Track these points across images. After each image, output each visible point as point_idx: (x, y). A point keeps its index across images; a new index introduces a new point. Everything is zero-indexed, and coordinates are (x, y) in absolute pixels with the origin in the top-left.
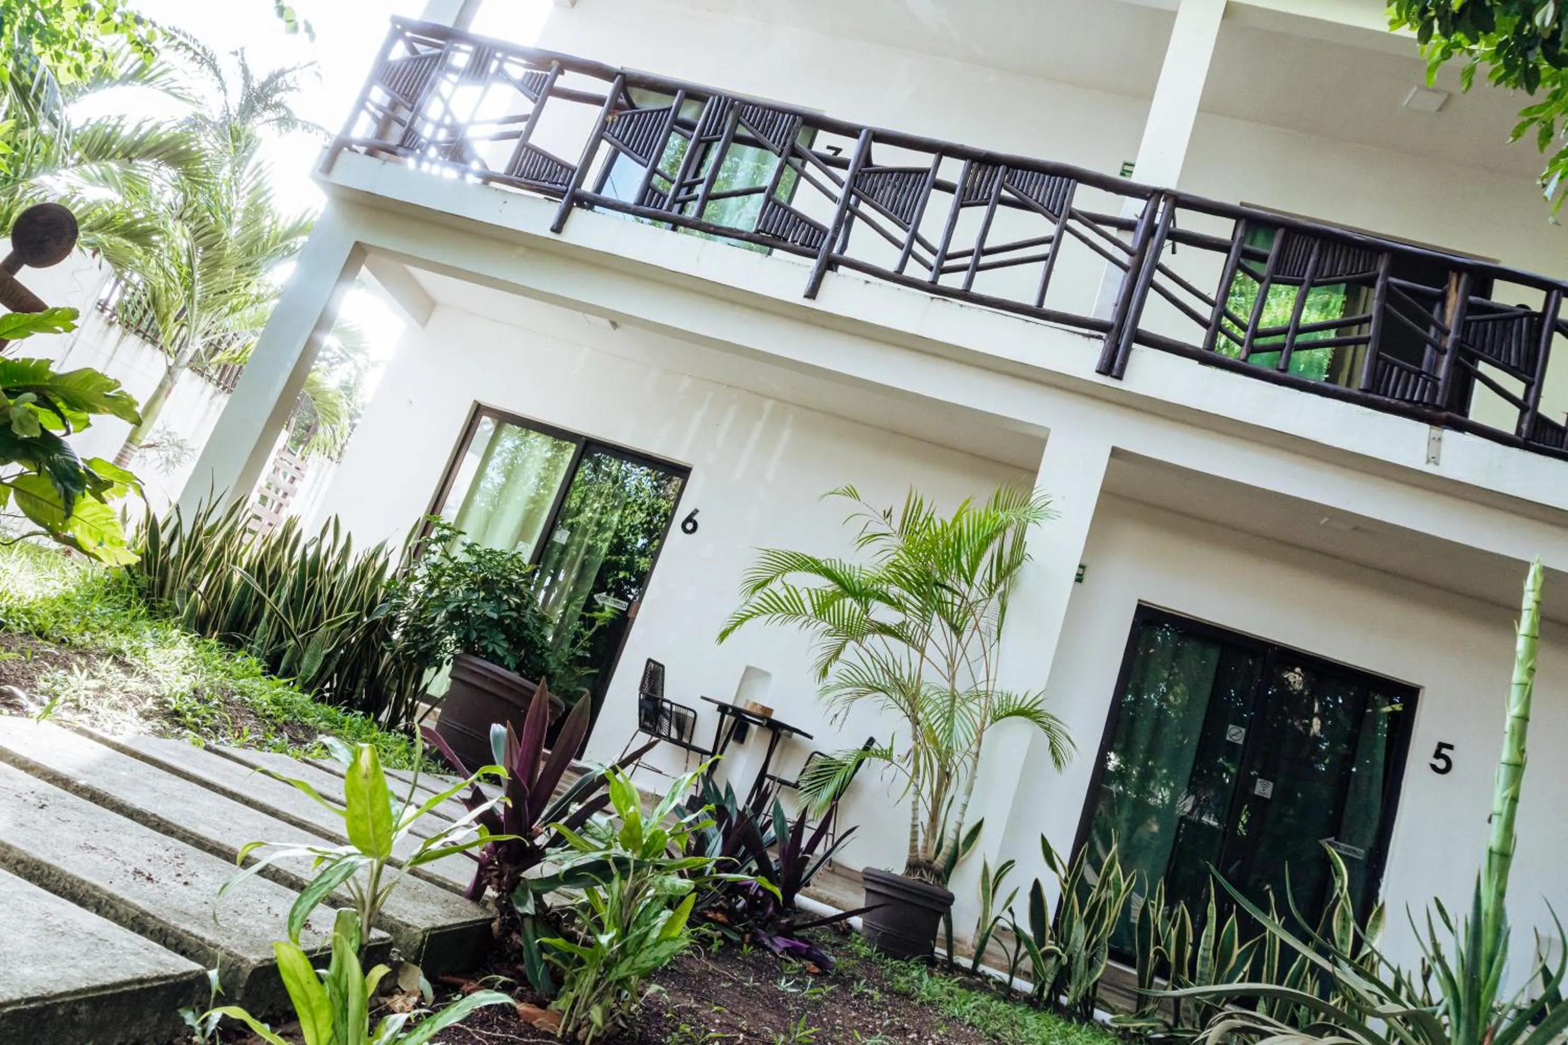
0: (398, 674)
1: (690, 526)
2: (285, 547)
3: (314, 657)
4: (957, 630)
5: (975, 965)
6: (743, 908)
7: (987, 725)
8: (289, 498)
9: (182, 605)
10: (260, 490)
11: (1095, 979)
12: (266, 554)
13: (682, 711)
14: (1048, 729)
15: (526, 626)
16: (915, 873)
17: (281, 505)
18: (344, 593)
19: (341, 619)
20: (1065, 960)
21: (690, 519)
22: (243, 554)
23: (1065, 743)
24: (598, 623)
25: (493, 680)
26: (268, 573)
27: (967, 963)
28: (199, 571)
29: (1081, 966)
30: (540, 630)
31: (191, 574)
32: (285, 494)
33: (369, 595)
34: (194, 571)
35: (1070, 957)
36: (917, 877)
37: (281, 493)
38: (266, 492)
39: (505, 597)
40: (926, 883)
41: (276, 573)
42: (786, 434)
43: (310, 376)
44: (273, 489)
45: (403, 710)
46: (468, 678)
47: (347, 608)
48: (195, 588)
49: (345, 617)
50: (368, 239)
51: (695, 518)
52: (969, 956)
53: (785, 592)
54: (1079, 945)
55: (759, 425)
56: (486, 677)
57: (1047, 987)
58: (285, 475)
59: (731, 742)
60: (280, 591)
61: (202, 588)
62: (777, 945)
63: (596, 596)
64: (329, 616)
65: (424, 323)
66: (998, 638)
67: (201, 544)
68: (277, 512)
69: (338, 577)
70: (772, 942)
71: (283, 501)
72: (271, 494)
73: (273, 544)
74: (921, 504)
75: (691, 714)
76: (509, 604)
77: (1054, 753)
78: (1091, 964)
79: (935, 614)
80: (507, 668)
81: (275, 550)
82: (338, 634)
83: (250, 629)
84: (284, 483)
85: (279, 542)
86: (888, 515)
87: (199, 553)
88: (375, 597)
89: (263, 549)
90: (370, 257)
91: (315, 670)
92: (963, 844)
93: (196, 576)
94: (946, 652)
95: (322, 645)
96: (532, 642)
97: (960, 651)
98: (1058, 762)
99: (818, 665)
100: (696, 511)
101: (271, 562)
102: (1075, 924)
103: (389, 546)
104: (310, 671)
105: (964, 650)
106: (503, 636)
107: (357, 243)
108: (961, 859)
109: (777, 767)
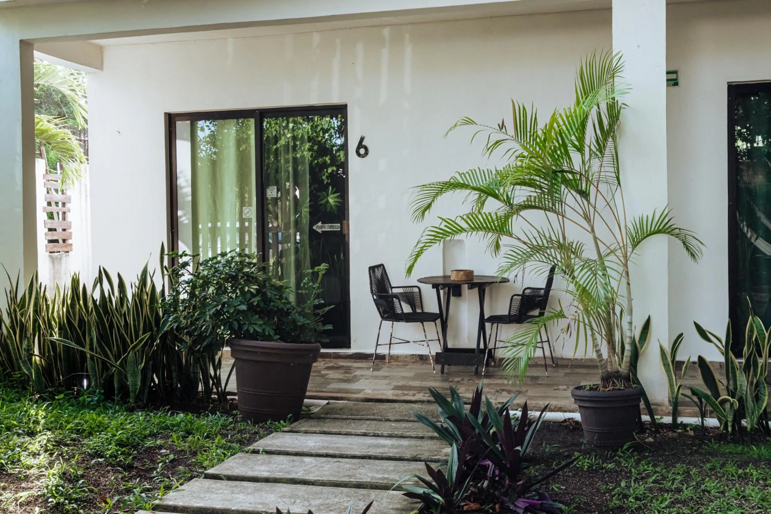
0: (197, 361)
1: (362, 151)
2: (79, 300)
3: (134, 375)
4: (584, 194)
5: (675, 420)
6: (488, 486)
7: (629, 254)
8: (68, 205)
9: (29, 370)
10: (44, 210)
11: (763, 408)
12: (68, 311)
13: (408, 290)
14: (677, 236)
15: (271, 300)
16: (608, 383)
17: (64, 213)
18: (134, 321)
19: (141, 341)
20: (737, 405)
21: (360, 145)
22: (53, 312)
23: (694, 242)
24: (321, 274)
25: (262, 352)
26: (76, 325)
27: (668, 420)
28: (29, 342)
29: (750, 403)
30: (281, 298)
31: (24, 346)
32: (64, 204)
33: (152, 316)
34: (25, 343)
35: (741, 400)
36: (611, 388)
37: (60, 204)
38: (49, 209)
39: (246, 289)
40: (619, 389)
41: (81, 321)
42: (408, 50)
43: (37, 127)
44: (53, 204)
45: (211, 382)
46: (245, 357)
47: (141, 332)
48: (33, 355)
49: (143, 339)
50: (27, 36)
51: (363, 143)
52: (668, 414)
53: (444, 223)
54: (745, 388)
55: (385, 52)
56: (256, 352)
57: (730, 424)
58: (57, 191)
59: (452, 298)
60: (90, 334)
61: (36, 352)
62: (519, 507)
63: (314, 227)
64: (132, 343)
65: (101, 67)
66: (619, 183)
67: (21, 320)
68: (64, 219)
69: (125, 308)
70: (516, 506)
71: (64, 209)
72: (53, 208)
73: (69, 302)
74: (524, 108)
75: (416, 290)
76: (251, 293)
77: (687, 249)
78: (757, 398)
79: (563, 187)
80: (269, 338)
81: (73, 305)
82: (143, 352)
83: (83, 366)
84: (59, 197)
85: (73, 299)
86: (502, 126)
87: (23, 327)
88: (157, 314)
89: (65, 309)
90: (36, 45)
91: (139, 383)
92: (639, 342)
93: (28, 346)
94: (581, 213)
95: (137, 363)
96: (281, 311)
97: (592, 210)
98: (693, 255)
99: (490, 245)
100: (362, 139)
101: (74, 315)
102: (738, 373)
103: (150, 270)
104: (136, 385)
105: (595, 208)
106: (257, 316)
107: (21, 41)
108: (641, 352)
109: (491, 306)
